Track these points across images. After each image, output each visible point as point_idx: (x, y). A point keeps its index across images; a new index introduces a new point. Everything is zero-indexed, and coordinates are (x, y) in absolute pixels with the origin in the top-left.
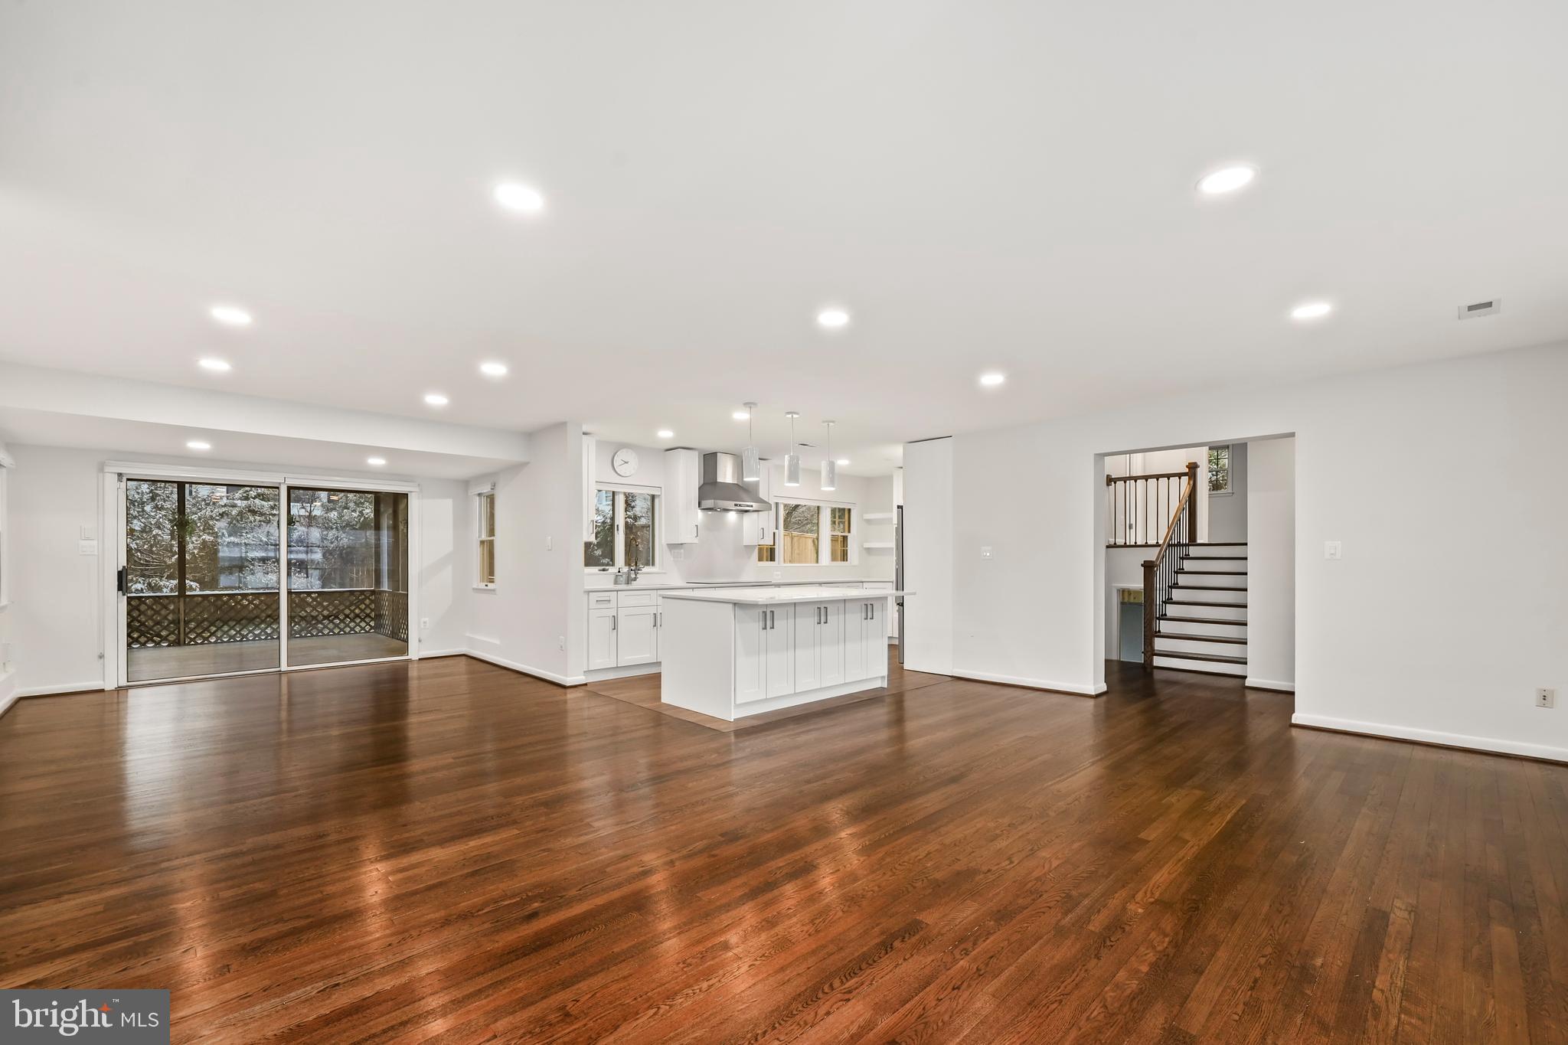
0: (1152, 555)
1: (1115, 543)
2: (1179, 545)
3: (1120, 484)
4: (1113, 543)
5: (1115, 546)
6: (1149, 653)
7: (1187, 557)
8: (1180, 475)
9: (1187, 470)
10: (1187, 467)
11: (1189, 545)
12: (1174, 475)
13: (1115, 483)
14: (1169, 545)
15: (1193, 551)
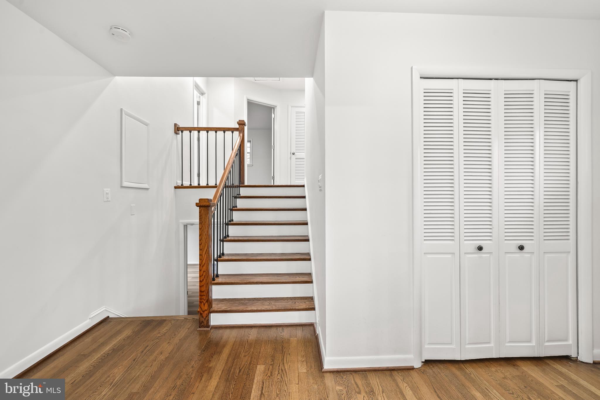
0: (210, 194)
1: (182, 185)
2: (233, 186)
3: (186, 133)
4: (180, 185)
5: (182, 187)
6: (206, 312)
7: (239, 197)
8: (232, 130)
9: (237, 126)
10: (238, 123)
11: (240, 187)
12: (229, 129)
13: (182, 132)
14: (226, 186)
15: (243, 192)
